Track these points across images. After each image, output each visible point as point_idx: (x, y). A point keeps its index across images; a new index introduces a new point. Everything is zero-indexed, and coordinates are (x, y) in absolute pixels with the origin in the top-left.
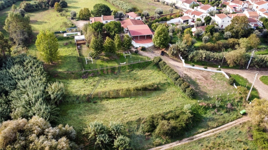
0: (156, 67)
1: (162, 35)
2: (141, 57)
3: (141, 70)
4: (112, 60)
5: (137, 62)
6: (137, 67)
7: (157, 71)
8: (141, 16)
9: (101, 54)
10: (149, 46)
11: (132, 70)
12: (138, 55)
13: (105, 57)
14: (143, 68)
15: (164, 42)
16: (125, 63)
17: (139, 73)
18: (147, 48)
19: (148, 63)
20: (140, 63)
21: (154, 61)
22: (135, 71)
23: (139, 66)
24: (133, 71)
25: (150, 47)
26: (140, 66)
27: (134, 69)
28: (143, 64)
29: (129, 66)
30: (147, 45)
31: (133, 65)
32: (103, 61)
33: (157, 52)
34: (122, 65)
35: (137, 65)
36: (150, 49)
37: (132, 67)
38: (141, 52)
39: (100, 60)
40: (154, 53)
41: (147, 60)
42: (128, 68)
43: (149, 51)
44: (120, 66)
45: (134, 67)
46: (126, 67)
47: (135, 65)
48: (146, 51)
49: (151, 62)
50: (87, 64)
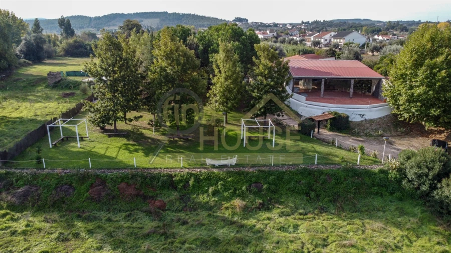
0: (417, 210)
2: (322, 149)
3: (322, 210)
4: (181, 147)
5: (303, 167)
6: (299, 193)
7: (436, 239)
10: (368, 117)
11: (265, 207)
12: (310, 141)
14: (334, 201)
17: (304, 226)
18: (359, 124)
19: (368, 181)
20: (321, 172)
21: (401, 171)
22: (282, 214)
23: (311, 188)
24: (268, 210)
25: (372, 121)
26: (317, 186)
27: (281, 203)
28: (337, 183)
29: (251, 181)
30: (356, 111)
31: (274, 177)
32: (135, 143)
33: (409, 143)
34: (215, 171)
35: (300, 181)
36: (372, 129)
37: (265, 186)
38: (329, 135)
39: (126, 140)
40: (393, 145)
41: (358, 164)
42: (244, 188)
43: (366, 134)
44: (200, 172)
45: (279, 191)
46: (228, 182)
47: (285, 177)
48: (349, 134)
49: (388, 178)
50: (51, 147)
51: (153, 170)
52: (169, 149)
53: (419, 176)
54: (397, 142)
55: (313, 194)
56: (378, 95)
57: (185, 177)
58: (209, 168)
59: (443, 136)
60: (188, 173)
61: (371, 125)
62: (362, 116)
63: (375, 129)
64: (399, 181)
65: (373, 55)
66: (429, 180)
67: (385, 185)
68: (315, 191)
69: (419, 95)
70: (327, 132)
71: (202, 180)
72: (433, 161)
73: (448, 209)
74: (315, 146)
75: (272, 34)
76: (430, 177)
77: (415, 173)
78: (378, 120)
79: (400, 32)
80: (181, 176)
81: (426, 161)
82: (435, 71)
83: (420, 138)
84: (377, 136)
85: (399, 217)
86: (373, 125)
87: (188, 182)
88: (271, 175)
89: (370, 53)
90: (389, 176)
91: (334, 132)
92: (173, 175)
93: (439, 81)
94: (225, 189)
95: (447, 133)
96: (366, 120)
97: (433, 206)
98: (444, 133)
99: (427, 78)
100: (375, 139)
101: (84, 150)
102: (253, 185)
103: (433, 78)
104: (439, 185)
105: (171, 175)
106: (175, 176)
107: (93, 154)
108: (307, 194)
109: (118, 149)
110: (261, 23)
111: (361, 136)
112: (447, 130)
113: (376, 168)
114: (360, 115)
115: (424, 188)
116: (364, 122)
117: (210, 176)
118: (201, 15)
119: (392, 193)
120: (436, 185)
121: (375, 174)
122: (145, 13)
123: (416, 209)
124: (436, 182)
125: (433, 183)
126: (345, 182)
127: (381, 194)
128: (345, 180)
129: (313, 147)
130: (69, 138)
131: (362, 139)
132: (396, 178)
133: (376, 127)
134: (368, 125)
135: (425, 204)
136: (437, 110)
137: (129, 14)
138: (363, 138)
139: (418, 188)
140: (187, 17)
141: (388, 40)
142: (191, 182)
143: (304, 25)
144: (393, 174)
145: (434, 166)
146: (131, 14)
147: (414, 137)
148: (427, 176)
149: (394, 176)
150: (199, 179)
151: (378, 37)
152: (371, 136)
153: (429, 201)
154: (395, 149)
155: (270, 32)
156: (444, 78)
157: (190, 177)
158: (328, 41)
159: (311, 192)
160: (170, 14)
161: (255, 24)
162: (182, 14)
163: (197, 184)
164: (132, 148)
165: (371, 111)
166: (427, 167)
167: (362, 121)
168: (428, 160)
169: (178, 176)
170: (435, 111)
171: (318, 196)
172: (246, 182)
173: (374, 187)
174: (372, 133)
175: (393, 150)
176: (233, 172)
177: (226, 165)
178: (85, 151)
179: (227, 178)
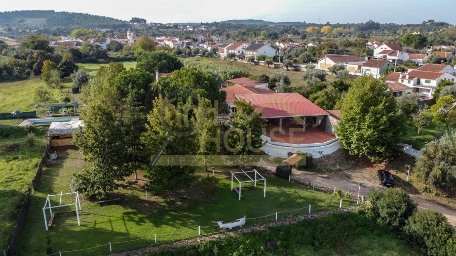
1: (380, 107)
2: (304, 193)
5: (302, 218)
6: (306, 244)
8: (268, 81)
9: (127, 179)
10: (325, 153)
12: (290, 186)
13: (146, 196)
15: (390, 134)
16: (242, 221)
18: (320, 160)
19: (353, 223)
21: (375, 210)
25: (328, 157)
26: (318, 234)
28: (332, 229)
29: (265, 240)
30: (316, 149)
31: (283, 232)
32: (134, 211)
33: (362, 175)
34: (232, 234)
35: (304, 233)
36: (331, 165)
37: (278, 243)
38: (299, 175)
39: (122, 207)
40: (351, 179)
41: (340, 206)
42: (262, 248)
43: (327, 170)
44: (219, 238)
45: (290, 245)
46: (247, 244)
47: (292, 230)
48: (315, 172)
49: (366, 218)
50: (47, 229)
51: (175, 244)
52: (172, 213)
53: (390, 215)
54: (353, 175)
55: (317, 243)
56: (325, 129)
57: (208, 246)
58: (224, 232)
59: (383, 165)
60: (210, 242)
61: (329, 160)
62: (320, 153)
63: (333, 164)
64: (374, 219)
65: (288, 70)
66: (399, 217)
67: (366, 225)
68: (318, 240)
69: (369, 137)
70: (296, 171)
71: (224, 246)
72: (399, 202)
73: (416, 241)
74: (297, 190)
75: (182, 42)
76: (399, 215)
77: (387, 213)
78: (333, 155)
79: (293, 36)
80: (205, 246)
81: (394, 203)
82: (378, 116)
83: (367, 168)
84: (336, 171)
85: (384, 253)
86: (331, 161)
87: (212, 251)
88: (280, 231)
89: (285, 68)
90: (367, 216)
91: (302, 170)
92: (197, 246)
93: (382, 125)
94: (247, 252)
95: (386, 162)
96: (324, 156)
97: (404, 239)
98: (383, 162)
99: (372, 122)
100: (335, 174)
101: (86, 228)
102: (268, 243)
103: (378, 122)
104: (406, 221)
105: (195, 246)
106: (199, 246)
107: (100, 232)
108: (313, 244)
109: (122, 220)
110: (161, 24)
111: (323, 173)
112: (385, 160)
113: (355, 209)
114: (319, 152)
115: (395, 224)
116: (323, 159)
117: (230, 241)
118: (94, 15)
119: (372, 231)
120: (404, 220)
121: (356, 215)
122: (27, 11)
123: (392, 242)
124: (403, 218)
125: (402, 220)
126: (337, 227)
127: (365, 232)
128: (337, 225)
129: (297, 193)
130: (59, 215)
131: (326, 176)
132: (372, 217)
133: (333, 162)
134: (327, 161)
135: (397, 237)
136: (382, 148)
137: (6, 12)
138: (326, 174)
139: (390, 224)
140: (78, 17)
141: (288, 47)
142: (216, 250)
143: (203, 26)
144: (369, 214)
145: (401, 206)
146: (9, 12)
147: (362, 168)
148: (396, 213)
149: (370, 216)
150: (221, 245)
151: (280, 44)
152: (331, 171)
153: (400, 234)
154: (354, 183)
155: (179, 40)
156: (385, 122)
157: (213, 245)
158: (241, 52)
159: (315, 241)
160: (58, 13)
161: (154, 25)
162: (72, 13)
163: (221, 252)
164: (137, 218)
165: (326, 148)
166: (396, 208)
167: (321, 158)
168: (395, 201)
169: (201, 247)
170: (380, 149)
171: (321, 244)
172: (262, 242)
173: (358, 227)
174: (332, 168)
175: (354, 185)
176: (247, 233)
177: (238, 226)
178: (89, 230)
179: (245, 241)
